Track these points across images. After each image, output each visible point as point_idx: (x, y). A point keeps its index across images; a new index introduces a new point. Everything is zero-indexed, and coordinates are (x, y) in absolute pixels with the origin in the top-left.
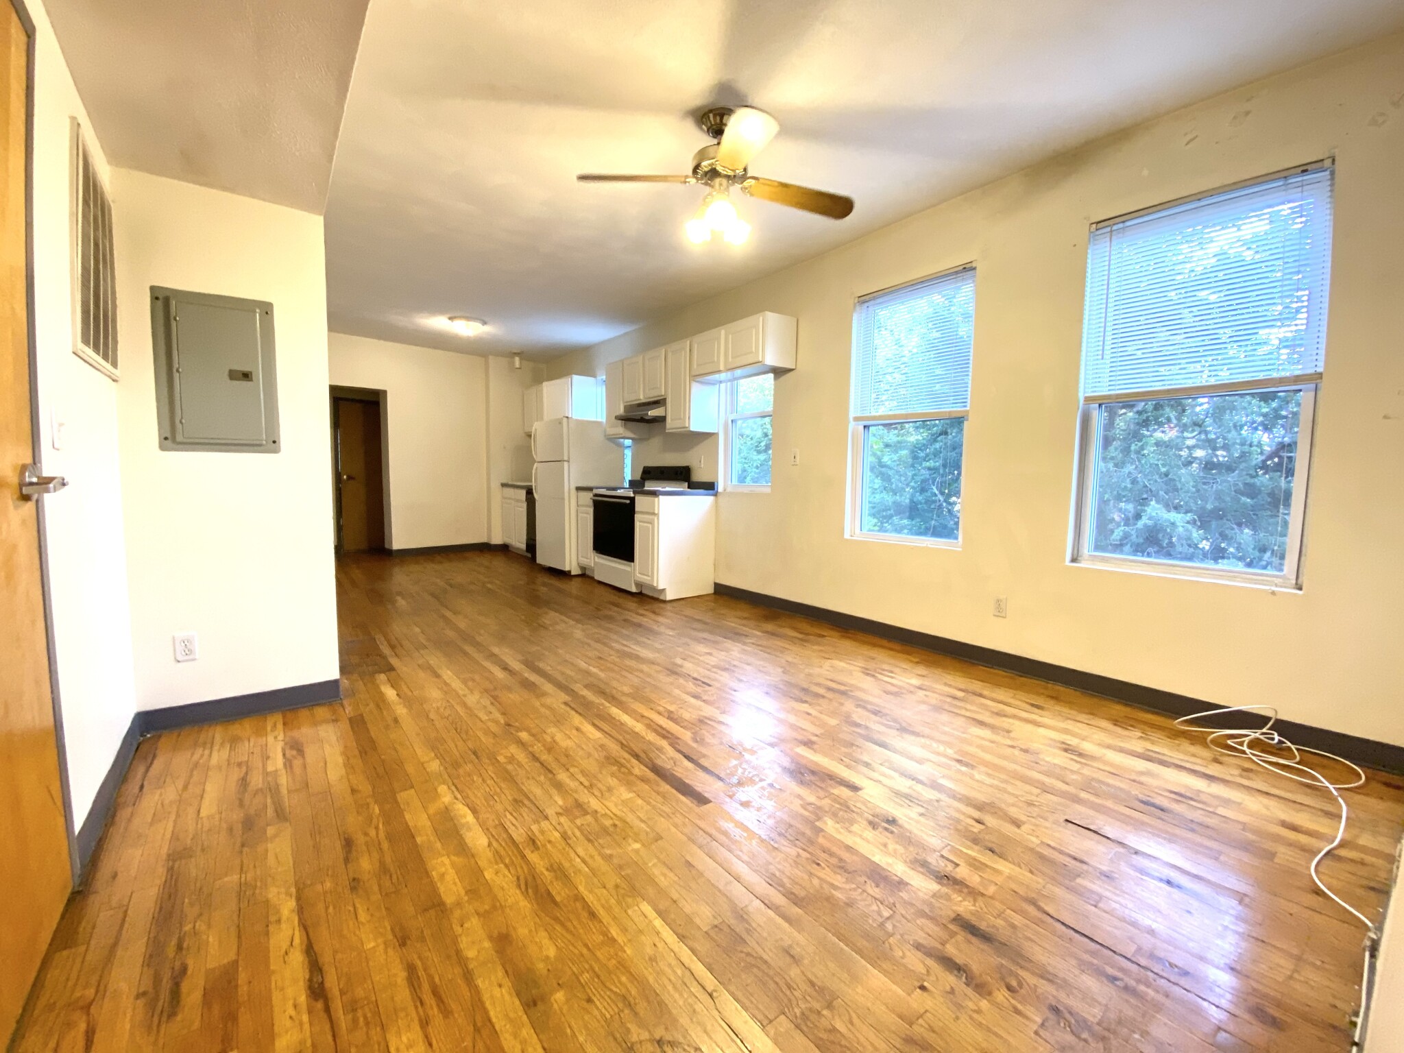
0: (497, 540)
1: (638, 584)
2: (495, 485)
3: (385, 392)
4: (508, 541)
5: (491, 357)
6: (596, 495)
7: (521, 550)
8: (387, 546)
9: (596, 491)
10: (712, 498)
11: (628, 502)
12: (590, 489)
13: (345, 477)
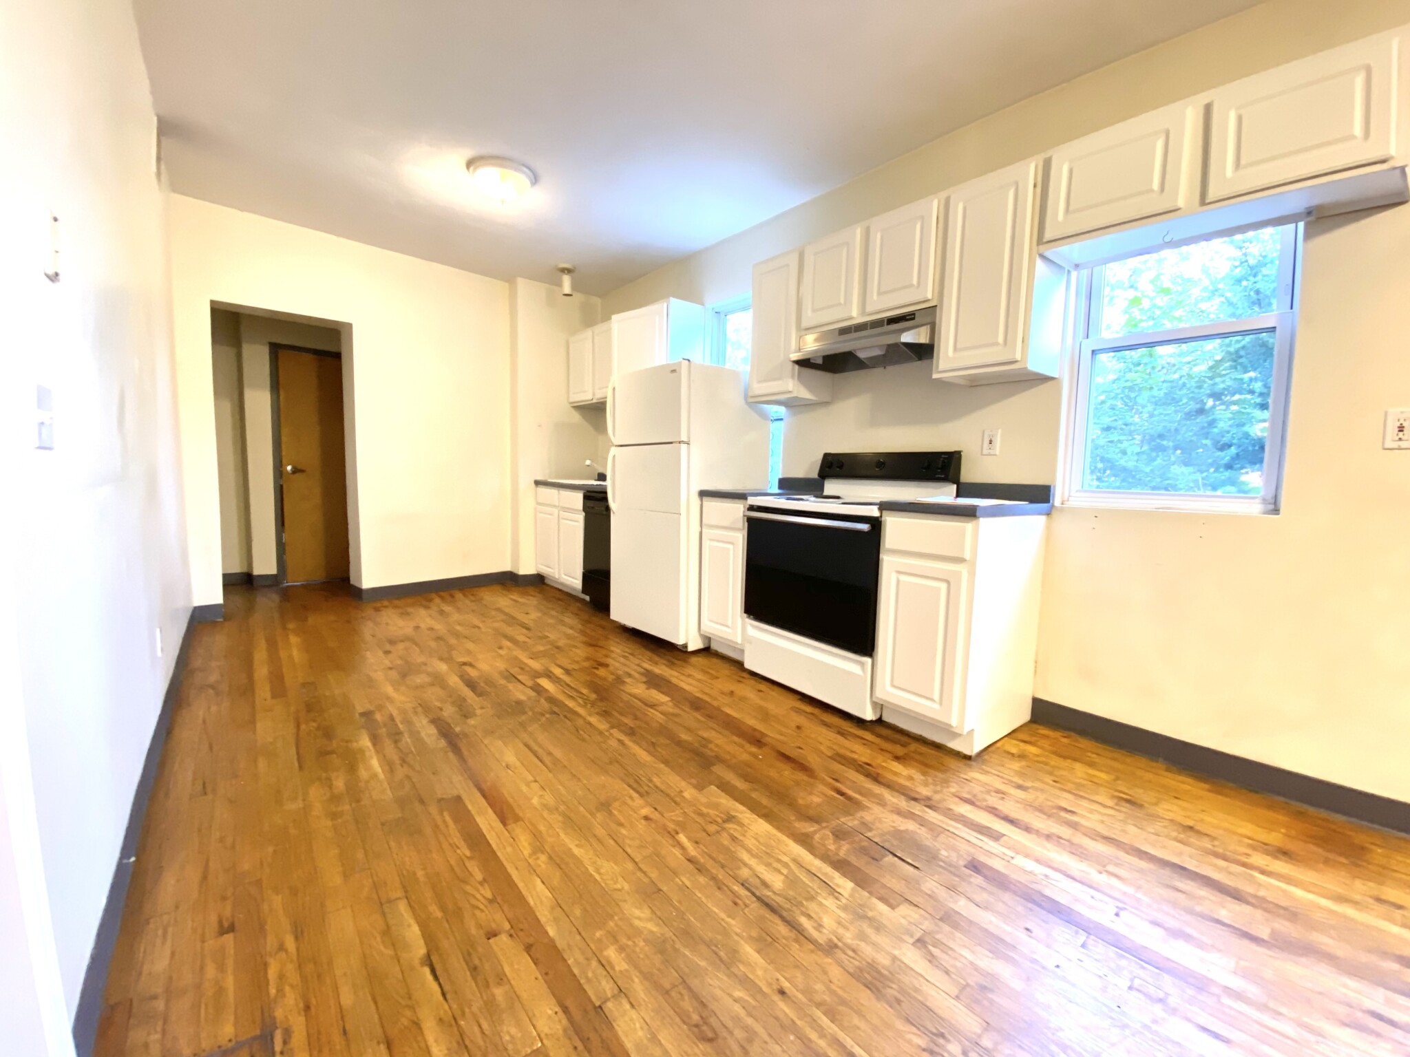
0: (527, 568)
1: (878, 706)
2: (526, 483)
3: (350, 325)
4: (544, 570)
5: (521, 283)
6: (752, 508)
7: (574, 589)
8: (353, 581)
9: (753, 501)
10: (1043, 518)
11: (865, 527)
12: (742, 496)
13: (289, 468)
